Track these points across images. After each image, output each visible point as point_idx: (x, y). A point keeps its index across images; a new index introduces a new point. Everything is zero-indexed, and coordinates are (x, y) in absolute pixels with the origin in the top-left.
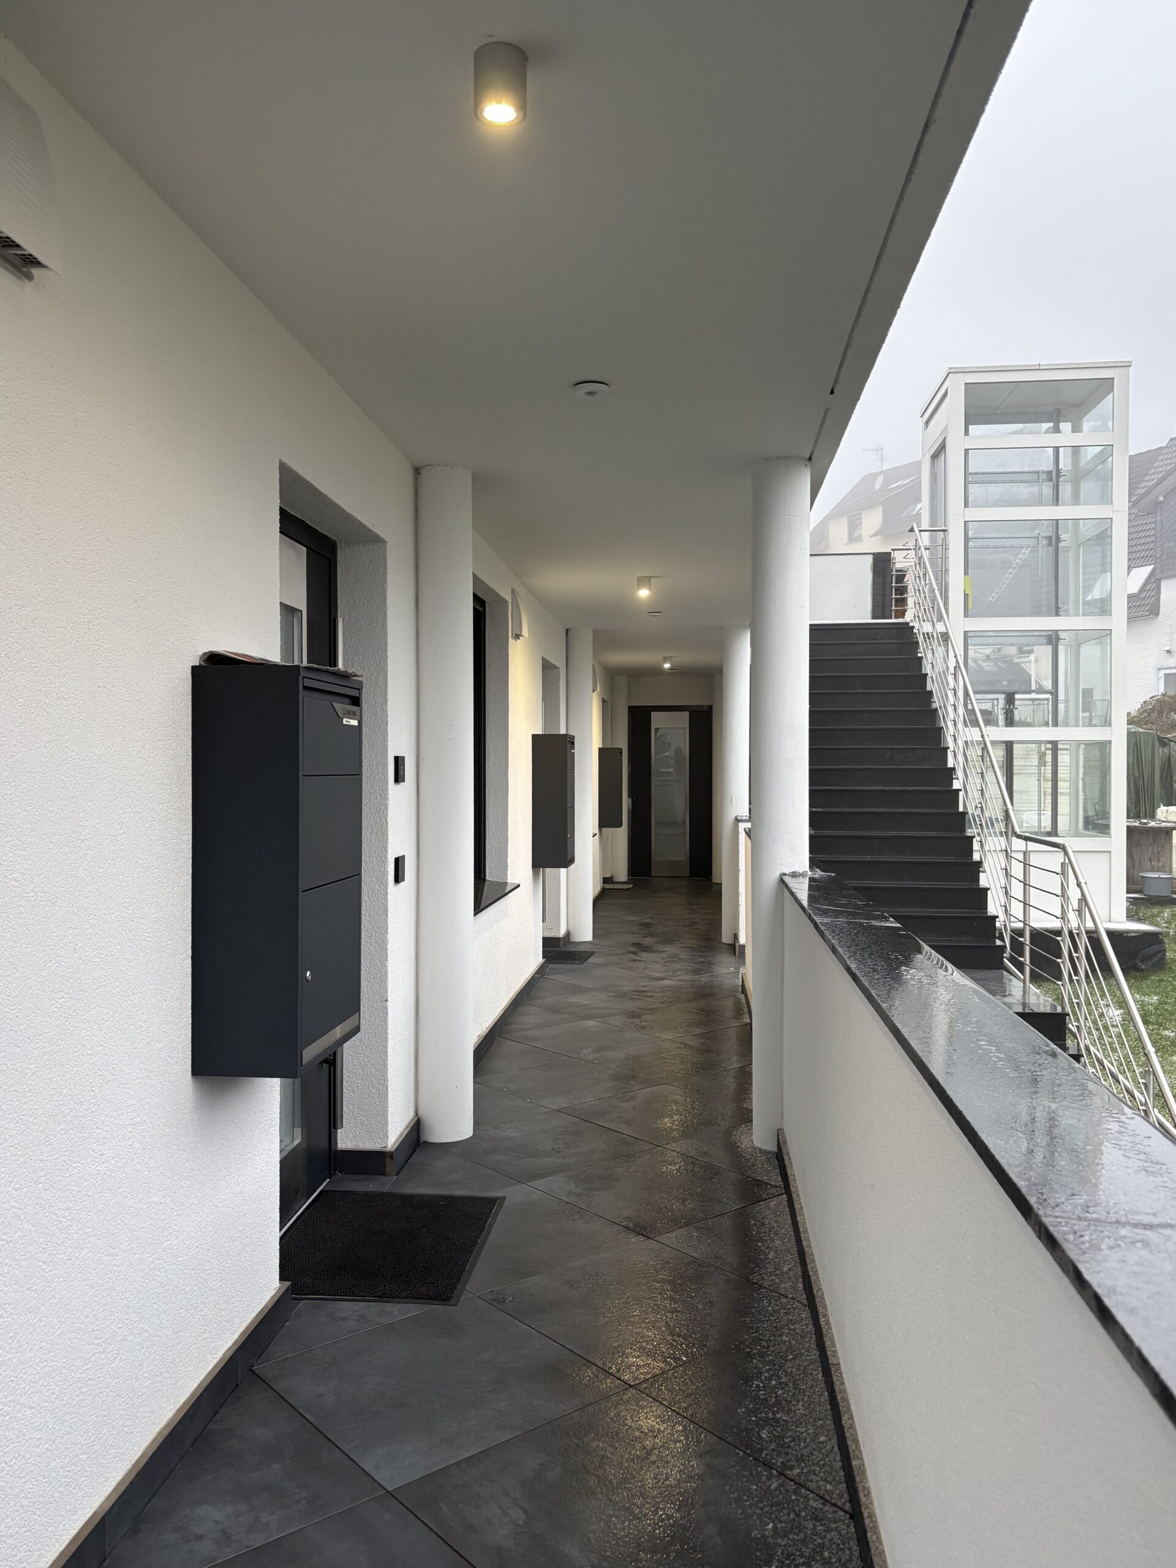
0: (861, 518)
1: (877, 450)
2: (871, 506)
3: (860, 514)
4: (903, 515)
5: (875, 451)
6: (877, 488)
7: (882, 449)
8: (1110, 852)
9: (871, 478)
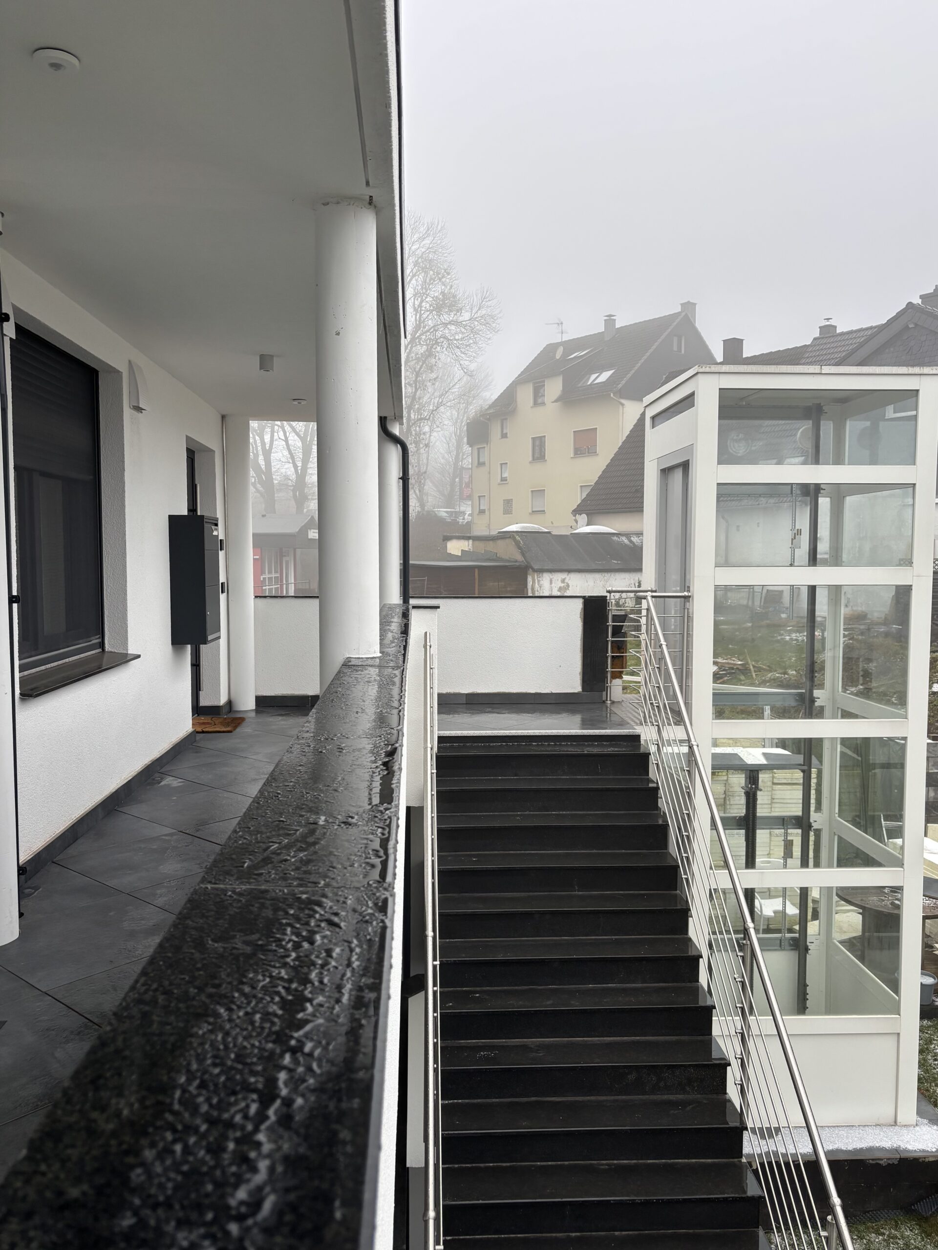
0: (544, 385)
1: (558, 324)
2: (552, 375)
3: (544, 381)
4: (579, 385)
5: (557, 325)
6: (558, 358)
7: (562, 323)
8: (898, 1034)
9: (551, 349)
